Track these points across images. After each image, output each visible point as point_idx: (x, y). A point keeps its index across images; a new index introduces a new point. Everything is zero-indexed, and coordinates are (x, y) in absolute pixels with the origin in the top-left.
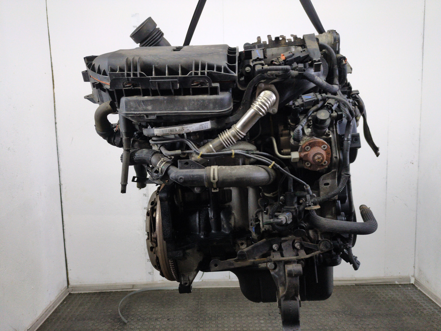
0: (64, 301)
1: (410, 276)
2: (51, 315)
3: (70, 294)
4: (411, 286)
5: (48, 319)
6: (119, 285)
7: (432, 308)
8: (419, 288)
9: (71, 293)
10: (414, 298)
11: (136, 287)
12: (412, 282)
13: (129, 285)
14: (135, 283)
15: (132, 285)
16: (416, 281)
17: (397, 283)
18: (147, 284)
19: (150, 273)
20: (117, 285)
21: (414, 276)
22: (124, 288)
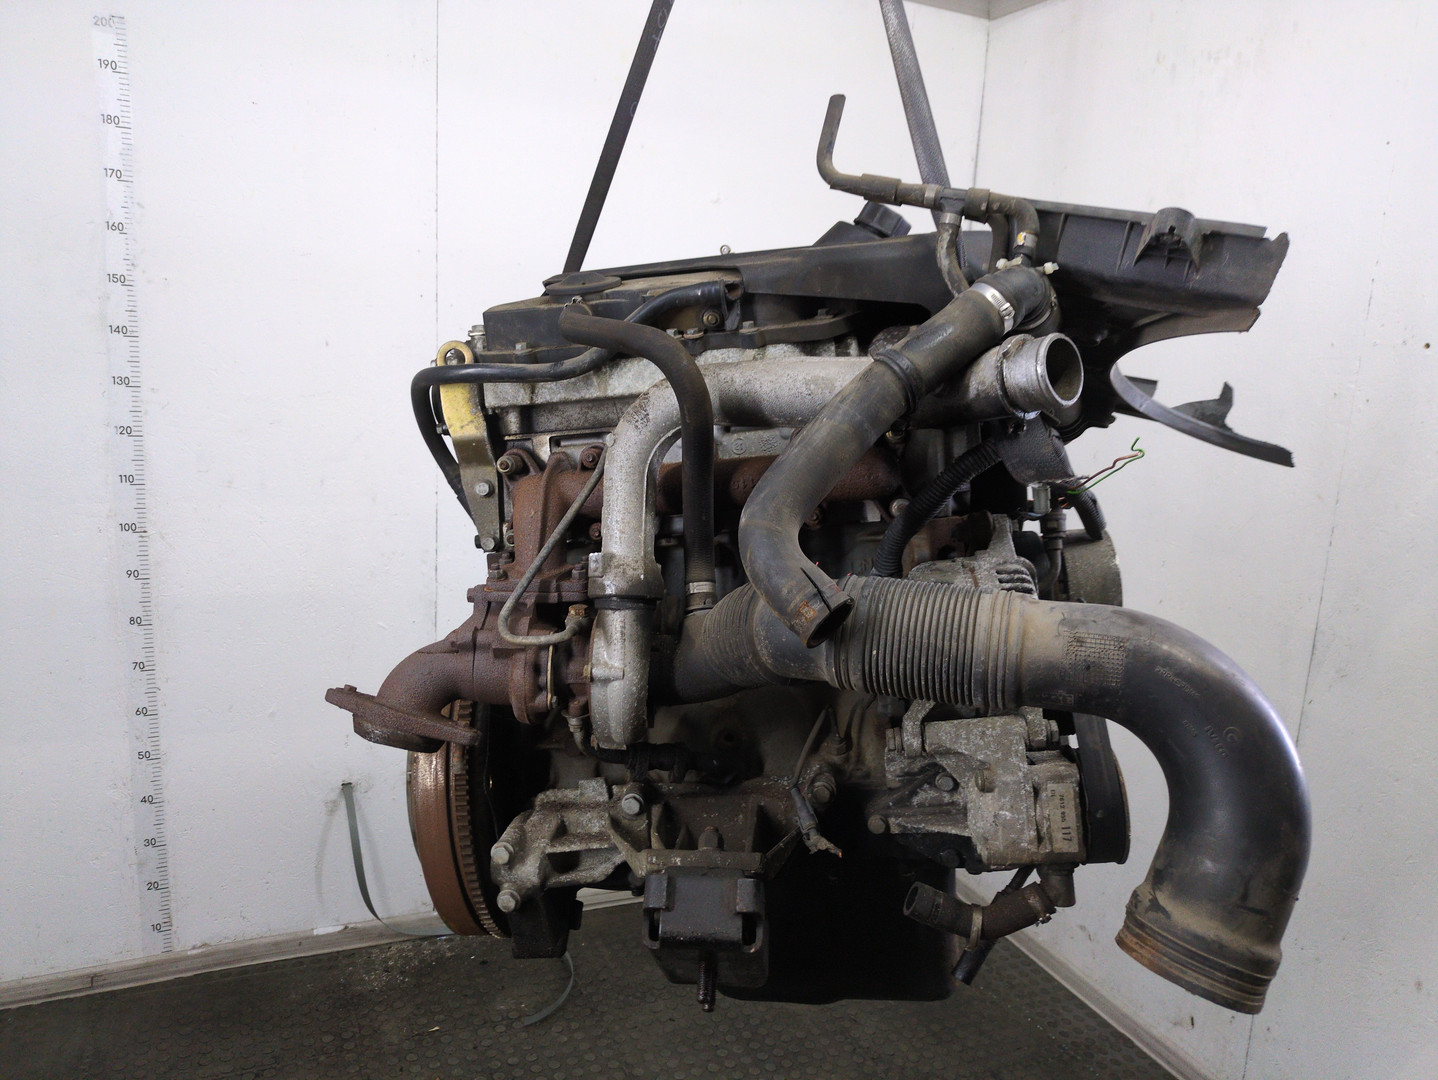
6: (34, 985)
11: (106, 982)
13: (76, 978)
14: (97, 970)
15: (88, 976)
18: (147, 966)
19: (157, 928)
20: (25, 987)
22: (54, 992)
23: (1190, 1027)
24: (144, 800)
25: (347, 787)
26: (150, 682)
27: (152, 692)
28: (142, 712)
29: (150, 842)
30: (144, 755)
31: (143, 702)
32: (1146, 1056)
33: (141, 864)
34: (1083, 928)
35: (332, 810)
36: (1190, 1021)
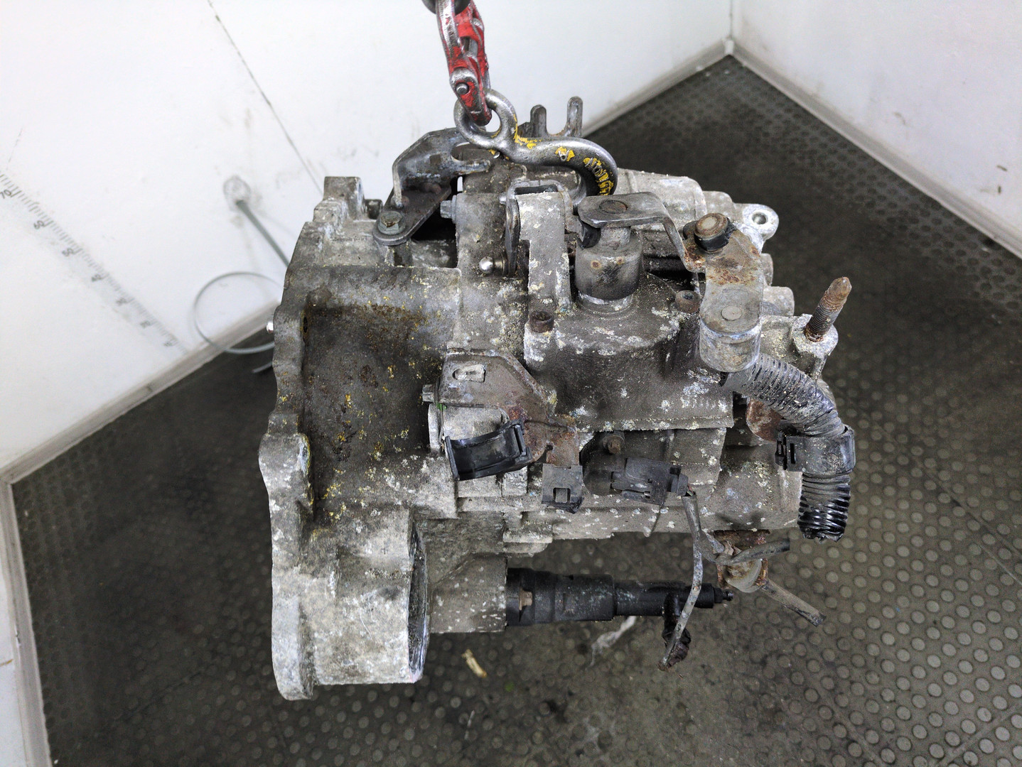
0: (19, 511)
1: (724, 39)
2: (27, 564)
3: (14, 486)
4: (729, 62)
5: (28, 575)
6: (115, 404)
7: (781, 111)
8: (745, 63)
9: (15, 481)
10: (744, 100)
11: (159, 385)
12: (729, 50)
13: (138, 391)
16: (738, 48)
17: (699, 68)
18: (179, 367)
19: (167, 344)
20: (108, 409)
21: (731, 37)
23: (997, 193)
24: (94, 279)
25: (241, 205)
26: (25, 201)
27: (34, 207)
28: (39, 225)
29: (121, 302)
30: (68, 253)
31: (35, 218)
32: (950, 214)
33: (127, 316)
34: (898, 115)
35: (240, 225)
36: (997, 190)
